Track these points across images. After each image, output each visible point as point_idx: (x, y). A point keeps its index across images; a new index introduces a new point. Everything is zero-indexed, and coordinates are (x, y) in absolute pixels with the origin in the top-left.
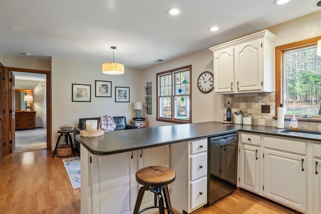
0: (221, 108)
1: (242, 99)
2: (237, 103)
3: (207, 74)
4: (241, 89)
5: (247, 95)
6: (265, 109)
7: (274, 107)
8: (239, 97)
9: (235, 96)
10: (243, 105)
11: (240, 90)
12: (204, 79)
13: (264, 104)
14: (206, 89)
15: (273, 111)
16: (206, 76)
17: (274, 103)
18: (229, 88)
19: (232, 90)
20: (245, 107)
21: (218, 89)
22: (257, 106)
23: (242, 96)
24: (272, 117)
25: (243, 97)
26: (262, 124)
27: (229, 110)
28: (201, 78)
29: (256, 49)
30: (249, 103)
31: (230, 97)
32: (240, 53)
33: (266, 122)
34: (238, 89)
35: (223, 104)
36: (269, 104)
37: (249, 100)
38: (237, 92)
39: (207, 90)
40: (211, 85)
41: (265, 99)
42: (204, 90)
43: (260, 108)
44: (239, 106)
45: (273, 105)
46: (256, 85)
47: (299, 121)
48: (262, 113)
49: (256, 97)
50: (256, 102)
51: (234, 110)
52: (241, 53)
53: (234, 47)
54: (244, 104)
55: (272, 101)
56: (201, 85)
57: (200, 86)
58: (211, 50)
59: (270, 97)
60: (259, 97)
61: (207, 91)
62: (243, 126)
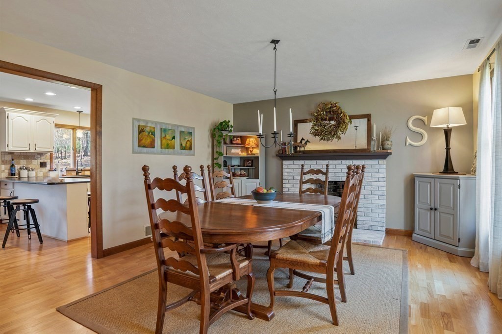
1: (23, 157)
2: (18, 160)
4: (37, 149)
5: (27, 154)
6: (43, 165)
7: (49, 163)
8: (20, 155)
9: (15, 154)
10: (23, 163)
13: (42, 161)
15: (48, 166)
17: (49, 160)
19: (30, 149)
20: (26, 163)
22: (36, 163)
23: (22, 154)
24: (47, 170)
26: (40, 176)
27: (12, 166)
29: (50, 124)
30: (30, 160)
33: (43, 174)
36: (45, 161)
37: (30, 158)
41: (43, 158)
43: (39, 163)
44: (21, 162)
45: (48, 162)
46: (49, 148)
47: (67, 171)
48: (40, 167)
49: (36, 156)
50: (36, 159)
51: (17, 167)
52: (37, 122)
53: (32, 116)
54: (25, 161)
55: (47, 159)
59: (46, 156)
60: (38, 156)
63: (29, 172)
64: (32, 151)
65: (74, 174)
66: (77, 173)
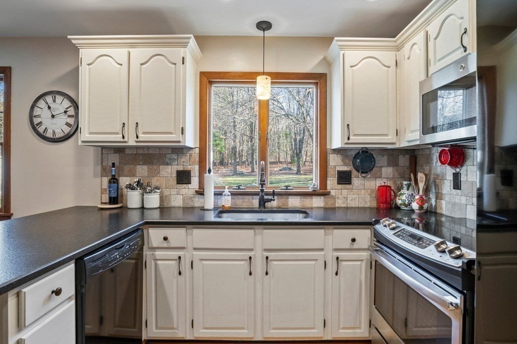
0: (95, 176)
1: (141, 158)
2: (132, 166)
3: (59, 99)
4: (142, 137)
5: (151, 152)
6: (183, 177)
7: (197, 174)
8: (135, 154)
9: (127, 151)
10: (142, 171)
11: (140, 139)
12: (49, 108)
13: (181, 168)
14: (54, 133)
15: (195, 180)
16: (54, 101)
17: (197, 167)
18: (117, 133)
19: (123, 137)
20: (146, 174)
21: (90, 133)
22: (169, 172)
23: (141, 152)
24: (192, 192)
25: (143, 155)
26: (177, 205)
27: (114, 180)
28: (41, 104)
29: (173, 66)
30: (155, 167)
31: (115, 152)
32: (142, 64)
33: (184, 200)
34: (137, 137)
35: (99, 168)
36: (189, 168)
37: (155, 161)
38: (135, 144)
39: (59, 134)
40: (68, 124)
41: (183, 160)
42: (49, 134)
43: (175, 175)
44: (135, 171)
45: (195, 170)
46: (171, 133)
47: (233, 194)
48: (178, 184)
49: (168, 156)
50: (167, 164)
51: (124, 181)
52: (143, 66)
53: (130, 50)
54: (145, 167)
55: (193, 163)
56: (41, 123)
57: (38, 124)
58: (74, 42)
59: (191, 155)
60: (173, 155)
61: (58, 136)
62: (145, 211)
63: (146, 196)
64: (132, 142)
65: (255, 202)
66: (263, 202)
